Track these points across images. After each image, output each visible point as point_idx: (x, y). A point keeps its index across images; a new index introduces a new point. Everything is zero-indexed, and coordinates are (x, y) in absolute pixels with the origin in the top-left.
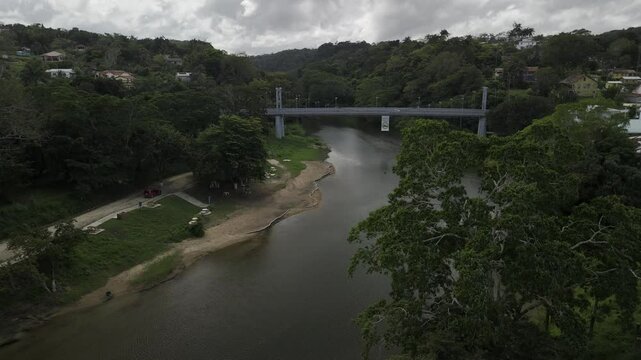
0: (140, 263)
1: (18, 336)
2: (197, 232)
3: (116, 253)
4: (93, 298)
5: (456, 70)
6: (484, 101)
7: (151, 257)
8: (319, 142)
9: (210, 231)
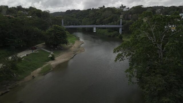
0: (39, 67)
1: (8, 90)
2: (53, 59)
3: (30, 65)
4: (28, 78)
5: (111, 16)
6: (121, 23)
7: (42, 66)
8: (75, 35)
9: (56, 58)
